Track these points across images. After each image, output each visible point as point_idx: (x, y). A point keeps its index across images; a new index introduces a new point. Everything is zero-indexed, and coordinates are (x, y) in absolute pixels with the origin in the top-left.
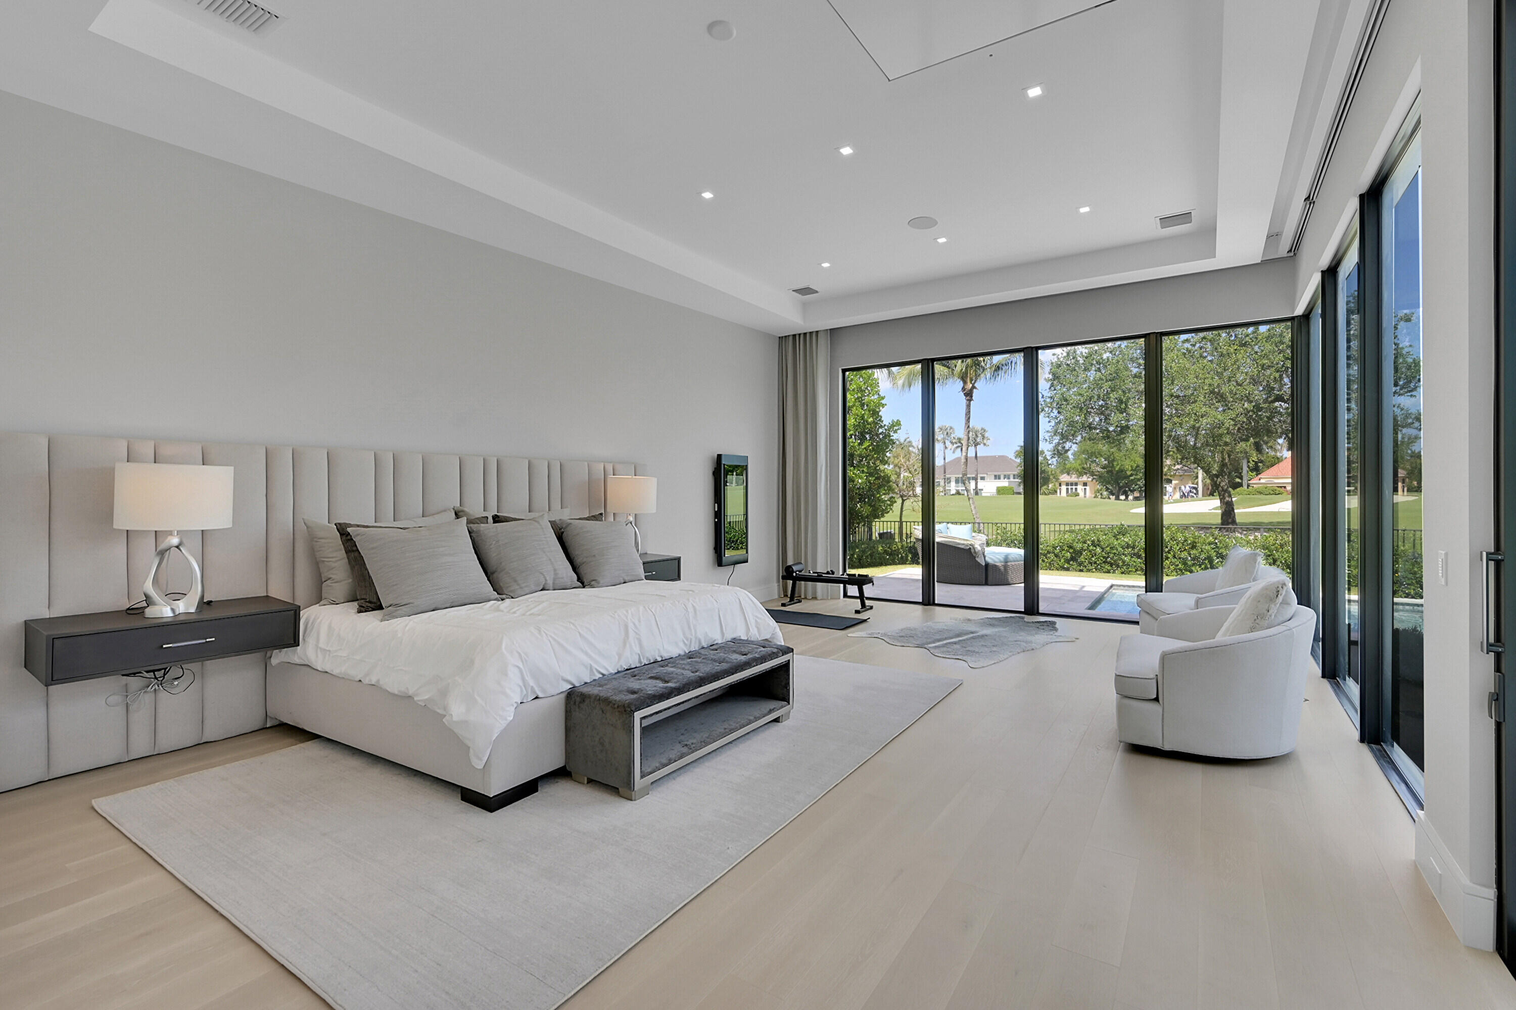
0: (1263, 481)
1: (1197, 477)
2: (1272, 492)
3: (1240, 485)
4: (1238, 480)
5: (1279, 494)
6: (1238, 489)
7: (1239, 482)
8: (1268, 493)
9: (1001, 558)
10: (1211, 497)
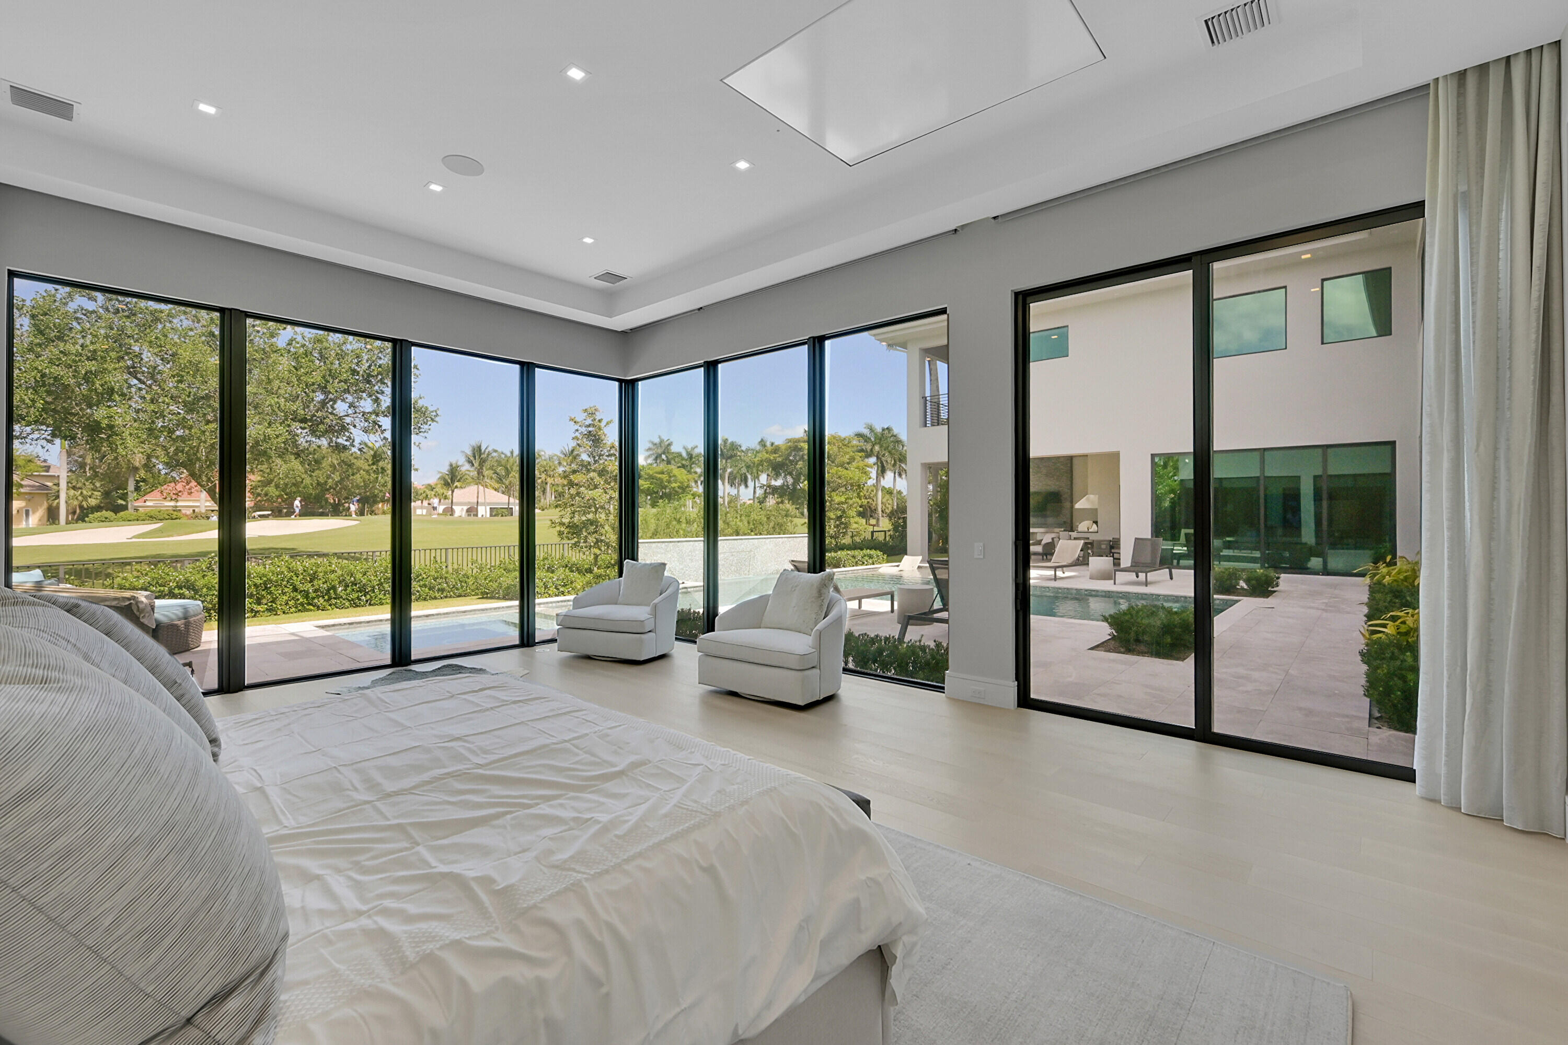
0: (148, 503)
1: (58, 497)
2: (167, 517)
3: (125, 508)
4: (120, 502)
5: (176, 519)
6: (122, 513)
7: (122, 505)
8: (162, 518)
9: (180, 613)
10: (81, 524)
